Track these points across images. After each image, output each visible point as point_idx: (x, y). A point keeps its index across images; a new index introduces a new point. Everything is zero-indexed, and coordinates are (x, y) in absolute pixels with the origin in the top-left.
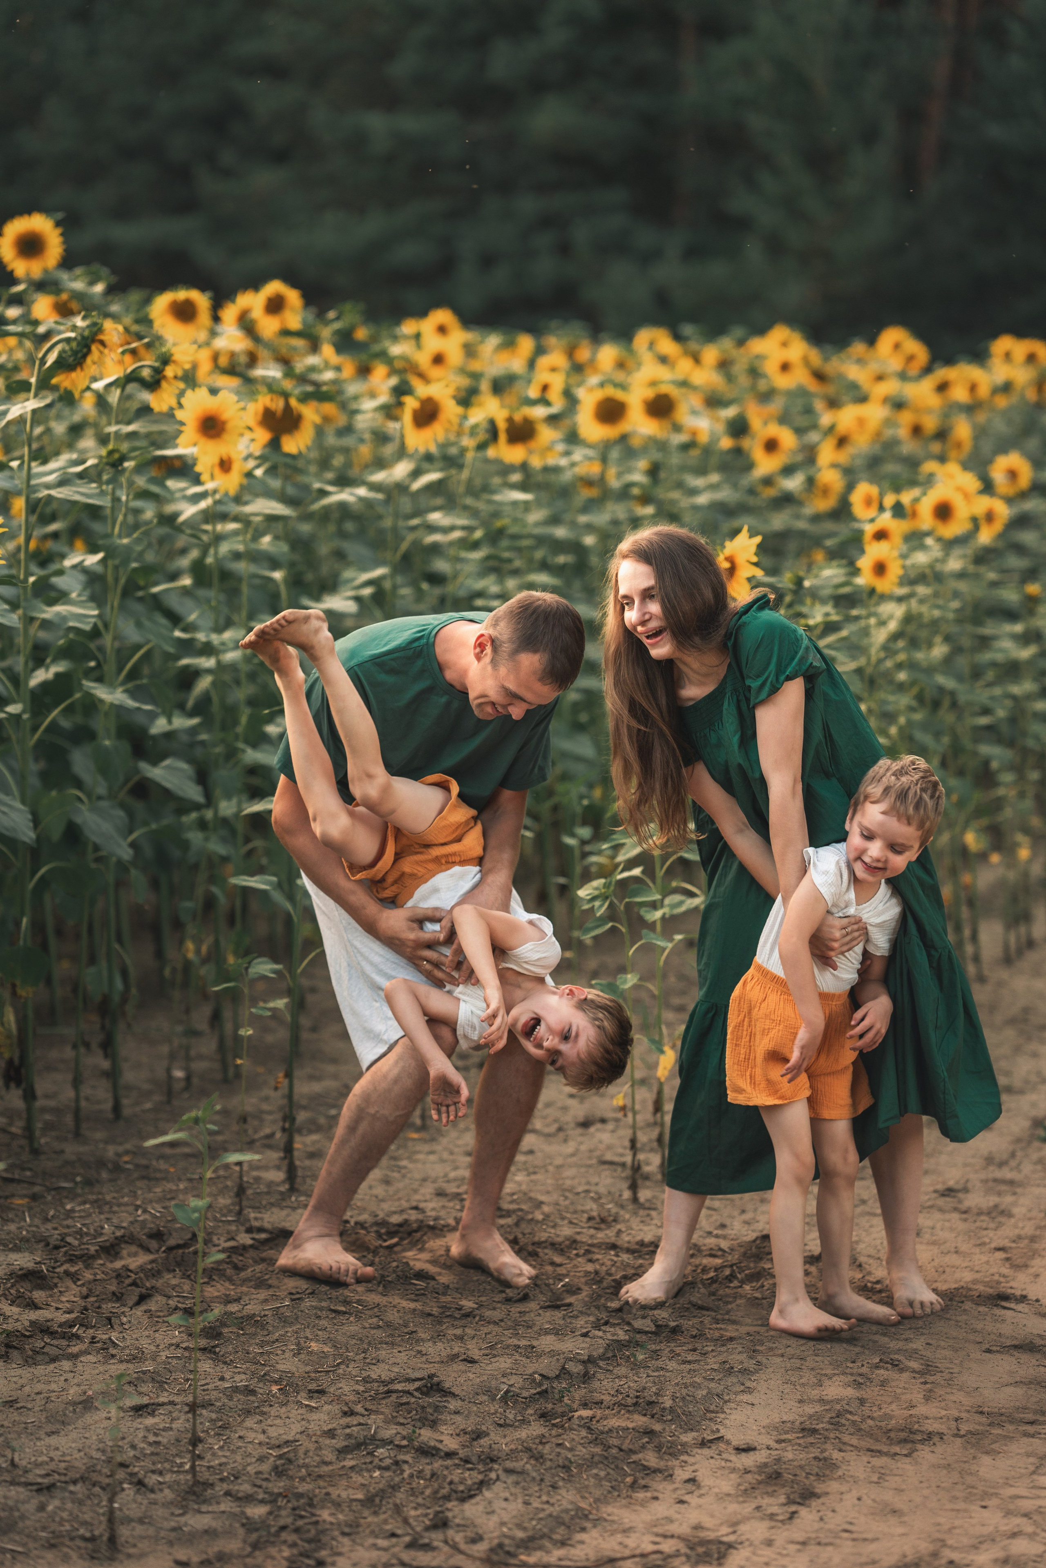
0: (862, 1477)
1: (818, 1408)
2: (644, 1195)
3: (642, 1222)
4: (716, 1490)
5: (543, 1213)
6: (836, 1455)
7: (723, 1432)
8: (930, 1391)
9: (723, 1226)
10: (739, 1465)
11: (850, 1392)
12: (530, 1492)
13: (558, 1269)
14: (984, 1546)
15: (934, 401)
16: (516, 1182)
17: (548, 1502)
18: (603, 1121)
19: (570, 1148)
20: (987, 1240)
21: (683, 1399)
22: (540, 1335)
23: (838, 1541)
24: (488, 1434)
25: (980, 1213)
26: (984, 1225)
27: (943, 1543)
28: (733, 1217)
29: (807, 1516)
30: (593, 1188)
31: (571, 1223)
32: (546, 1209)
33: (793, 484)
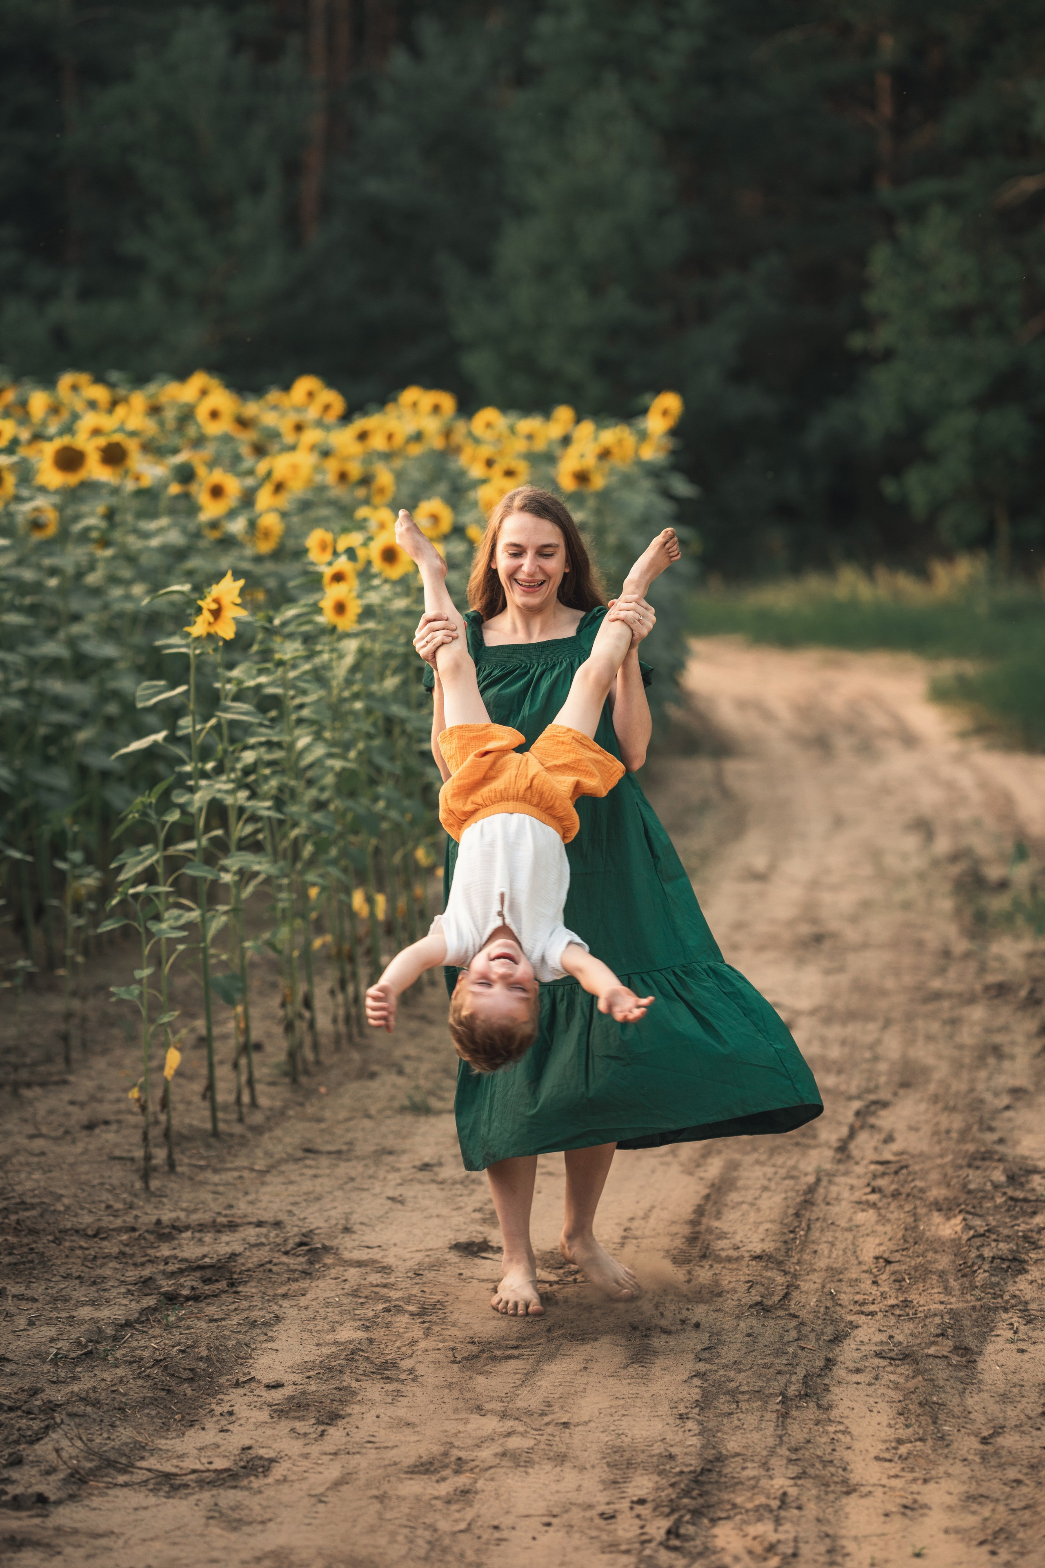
0: (378, 1399)
1: (334, 1349)
2: (154, 1184)
3: (156, 1208)
4: (253, 1420)
5: (64, 1205)
6: (354, 1384)
7: (253, 1374)
8: (428, 1328)
9: (230, 1207)
10: (269, 1399)
11: (360, 1334)
12: (92, 1431)
13: (87, 1252)
14: (486, 1445)
15: (355, 448)
16: (34, 1180)
17: (109, 1438)
18: (107, 1123)
19: (79, 1148)
20: (462, 1205)
21: (217, 1348)
22: (77, 1306)
23: (364, 1450)
24: (44, 1391)
25: (455, 1183)
26: (459, 1192)
27: (451, 1444)
28: (238, 1199)
29: (335, 1434)
30: (106, 1181)
31: (90, 1212)
32: (66, 1201)
33: (237, 526)
